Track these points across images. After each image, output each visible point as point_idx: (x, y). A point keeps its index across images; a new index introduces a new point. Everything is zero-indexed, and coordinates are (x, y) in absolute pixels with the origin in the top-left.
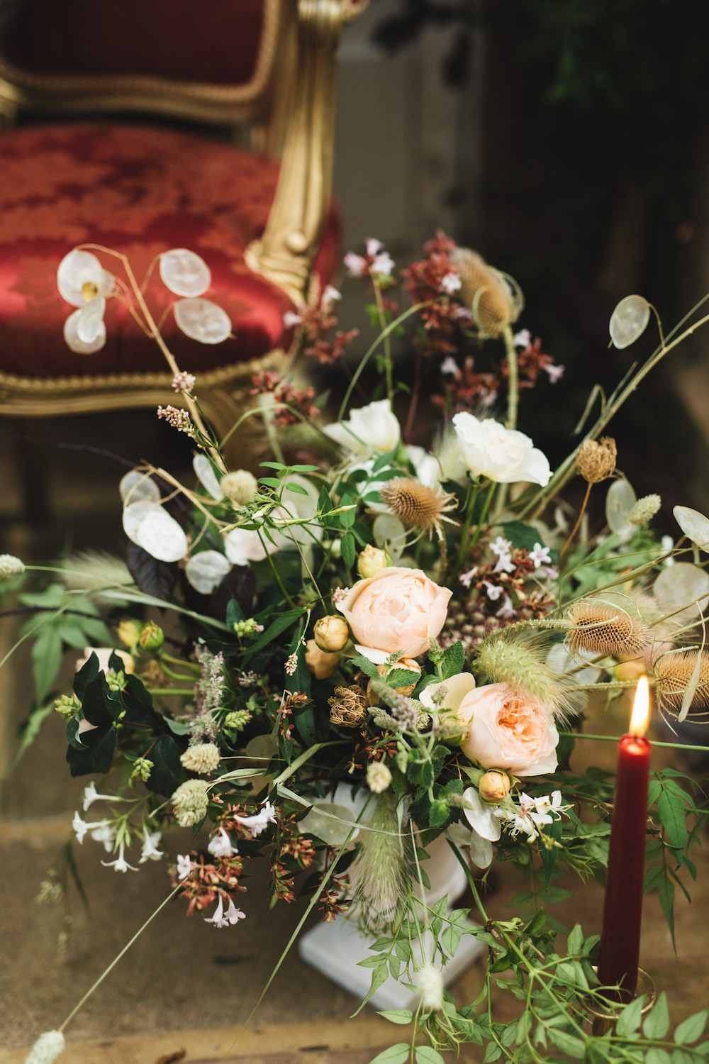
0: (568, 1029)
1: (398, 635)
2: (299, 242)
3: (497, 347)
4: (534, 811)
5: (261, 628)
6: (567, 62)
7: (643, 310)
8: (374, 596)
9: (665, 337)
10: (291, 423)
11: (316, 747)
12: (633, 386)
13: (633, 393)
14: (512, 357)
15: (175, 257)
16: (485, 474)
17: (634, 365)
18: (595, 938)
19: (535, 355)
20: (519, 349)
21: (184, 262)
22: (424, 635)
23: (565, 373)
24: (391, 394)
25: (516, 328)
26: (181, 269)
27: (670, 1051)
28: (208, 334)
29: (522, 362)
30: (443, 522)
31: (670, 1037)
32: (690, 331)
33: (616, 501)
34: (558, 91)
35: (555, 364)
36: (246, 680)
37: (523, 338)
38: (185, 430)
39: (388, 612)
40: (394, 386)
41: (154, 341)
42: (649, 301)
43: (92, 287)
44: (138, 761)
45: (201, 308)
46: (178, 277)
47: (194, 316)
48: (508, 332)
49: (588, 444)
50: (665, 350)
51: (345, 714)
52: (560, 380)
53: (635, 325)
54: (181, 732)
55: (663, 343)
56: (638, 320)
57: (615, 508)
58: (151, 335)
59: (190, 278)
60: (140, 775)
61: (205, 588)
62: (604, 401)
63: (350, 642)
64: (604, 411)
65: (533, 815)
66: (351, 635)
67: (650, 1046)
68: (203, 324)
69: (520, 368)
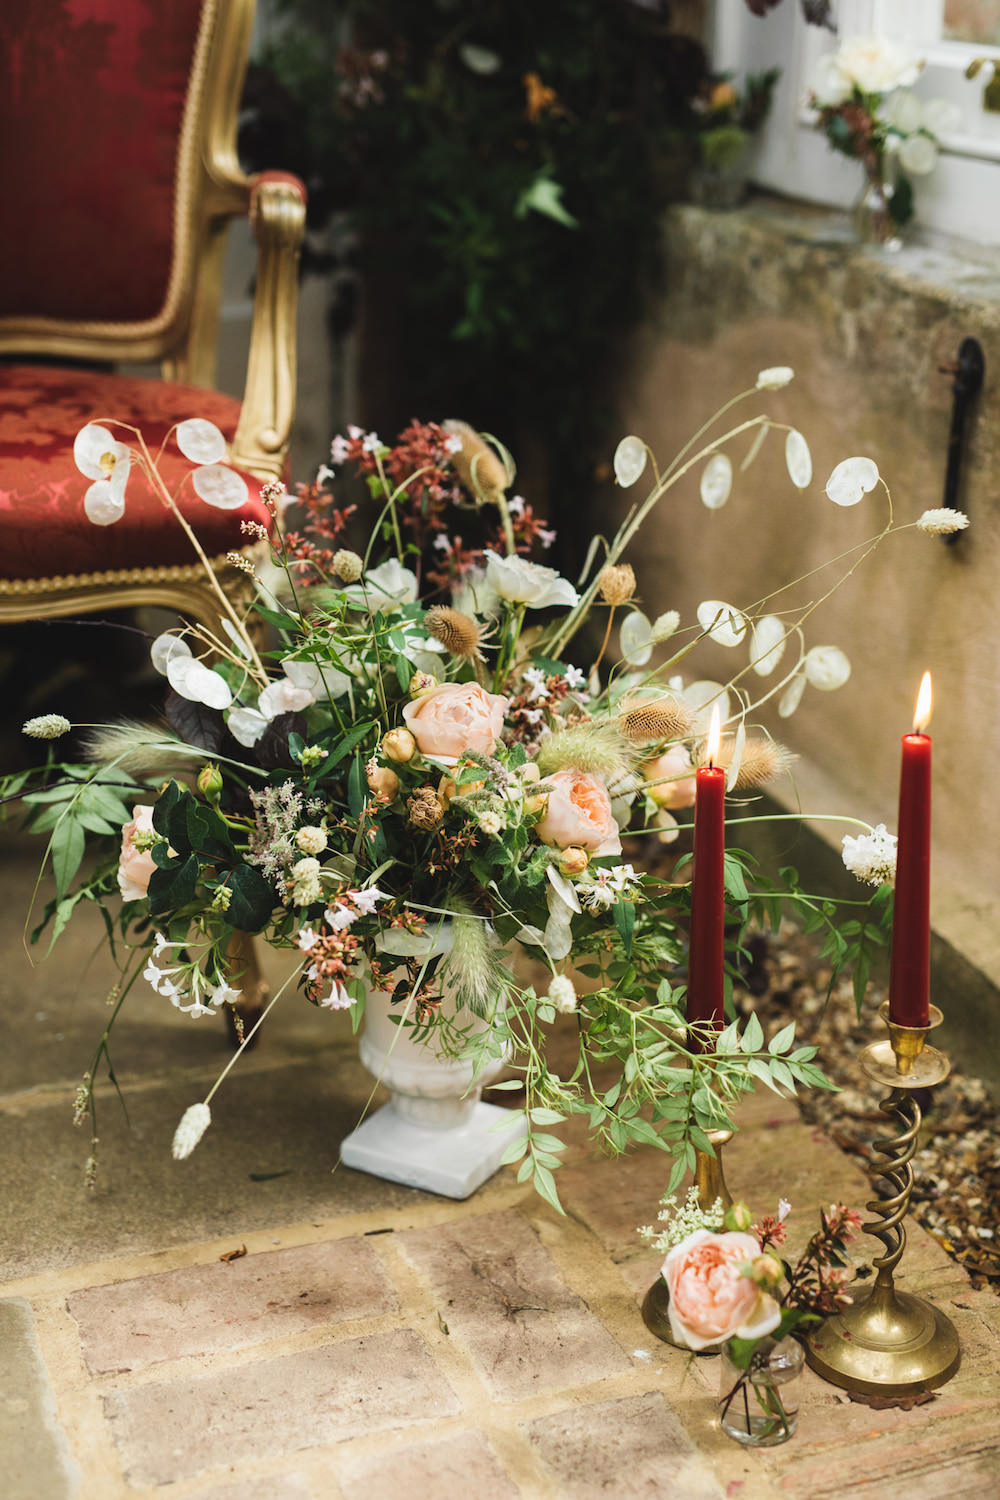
0: (671, 1063)
1: (466, 738)
2: (273, 439)
3: (492, 512)
4: (613, 879)
5: (325, 753)
6: (474, 297)
7: (640, 452)
8: (437, 706)
9: (661, 475)
10: (313, 584)
11: (388, 864)
12: (635, 526)
13: (636, 533)
14: (507, 523)
15: (190, 427)
16: (519, 600)
17: (634, 507)
18: (682, 989)
19: (528, 521)
20: (514, 514)
21: (200, 431)
22: (490, 734)
23: (557, 537)
24: (401, 556)
25: (509, 494)
26: (197, 438)
27: (767, 1061)
28: (227, 500)
29: (518, 527)
30: (481, 649)
31: (765, 1048)
32: (683, 470)
33: (630, 635)
34: (464, 329)
35: (548, 529)
36: (314, 806)
37: (517, 504)
38: (242, 565)
39: (452, 719)
40: (404, 549)
41: (171, 511)
42: (645, 443)
43: (110, 458)
44: (218, 889)
45: (219, 474)
46: (194, 446)
47: (211, 483)
48: (502, 499)
49: (608, 570)
50: (662, 490)
51: (426, 810)
52: (553, 544)
53: (634, 466)
54: (255, 862)
55: (660, 483)
56: (636, 461)
57: (630, 642)
58: (167, 506)
59: (206, 447)
60: (221, 903)
61: (248, 742)
62: (607, 547)
63: (417, 753)
64: (608, 555)
65: (612, 883)
66: (417, 747)
67: (748, 1058)
68: (222, 490)
69: (515, 532)
